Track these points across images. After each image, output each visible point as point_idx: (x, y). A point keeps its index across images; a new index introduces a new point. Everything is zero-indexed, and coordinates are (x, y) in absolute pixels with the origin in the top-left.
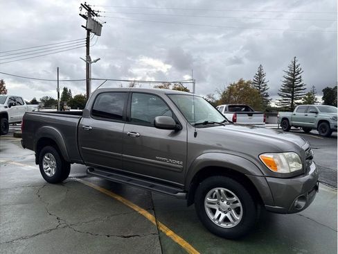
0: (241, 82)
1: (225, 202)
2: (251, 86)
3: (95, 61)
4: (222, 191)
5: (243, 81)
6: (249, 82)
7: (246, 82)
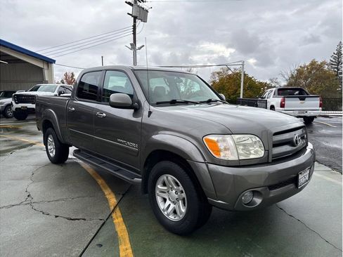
0: (313, 63)
1: (174, 191)
2: (326, 67)
3: (139, 49)
4: (169, 178)
5: (315, 62)
6: (324, 63)
7: (319, 63)
